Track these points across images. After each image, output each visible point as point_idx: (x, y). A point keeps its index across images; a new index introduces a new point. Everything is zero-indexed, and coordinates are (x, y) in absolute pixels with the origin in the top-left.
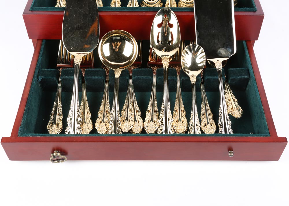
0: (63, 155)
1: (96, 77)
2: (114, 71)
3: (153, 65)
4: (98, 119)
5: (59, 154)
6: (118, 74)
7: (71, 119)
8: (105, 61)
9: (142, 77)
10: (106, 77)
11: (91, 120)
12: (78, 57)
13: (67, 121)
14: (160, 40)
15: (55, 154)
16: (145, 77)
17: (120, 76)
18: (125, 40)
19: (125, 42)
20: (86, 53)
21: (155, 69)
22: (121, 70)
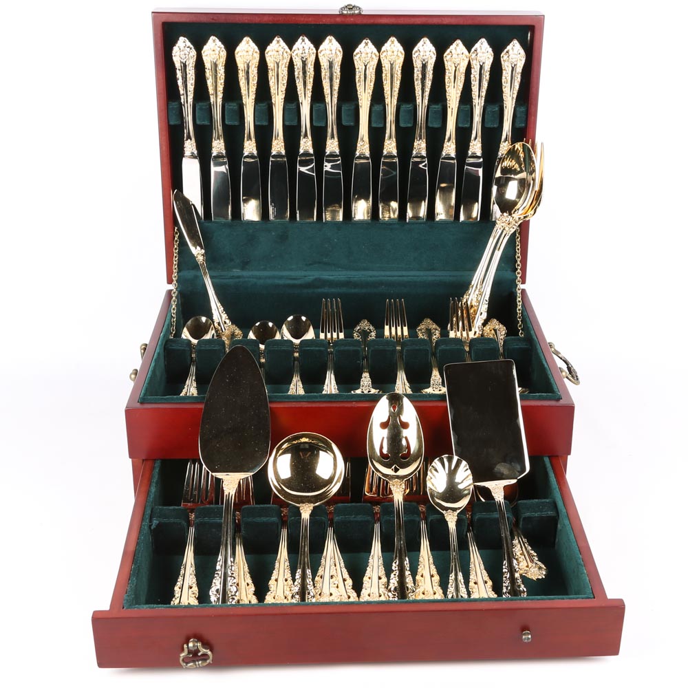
0: (206, 649)
1: (264, 519)
2: (298, 508)
3: (374, 502)
4: (269, 593)
5: (199, 644)
6: (306, 512)
7: (217, 591)
8: (281, 491)
9: (352, 518)
10: (284, 523)
11: (254, 596)
12: (231, 482)
13: (211, 593)
14: (385, 451)
15: (191, 645)
16: (360, 518)
17: (310, 516)
18: (319, 449)
19: (318, 455)
20: (242, 475)
21: (377, 509)
22: (312, 505)
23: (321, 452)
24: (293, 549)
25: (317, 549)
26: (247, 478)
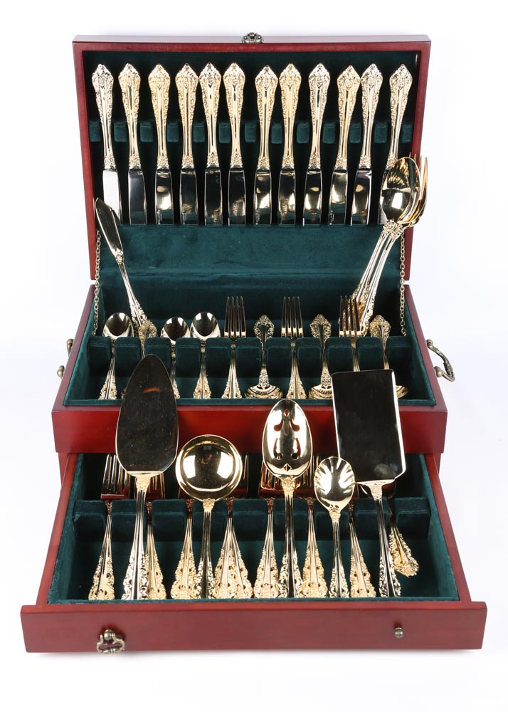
0: (119, 638)
1: (172, 513)
2: (202, 503)
3: (268, 494)
4: (175, 583)
5: (113, 635)
6: (208, 507)
7: (130, 582)
8: (187, 487)
9: (248, 513)
10: (188, 514)
11: (162, 585)
12: (143, 480)
13: (124, 584)
14: (278, 451)
15: (106, 635)
16: (255, 513)
17: (212, 511)
18: (220, 450)
19: (220, 455)
20: (154, 474)
21: (271, 501)
22: (214, 500)
23: (222, 453)
24: (197, 537)
25: (218, 537)
26: (158, 476)
